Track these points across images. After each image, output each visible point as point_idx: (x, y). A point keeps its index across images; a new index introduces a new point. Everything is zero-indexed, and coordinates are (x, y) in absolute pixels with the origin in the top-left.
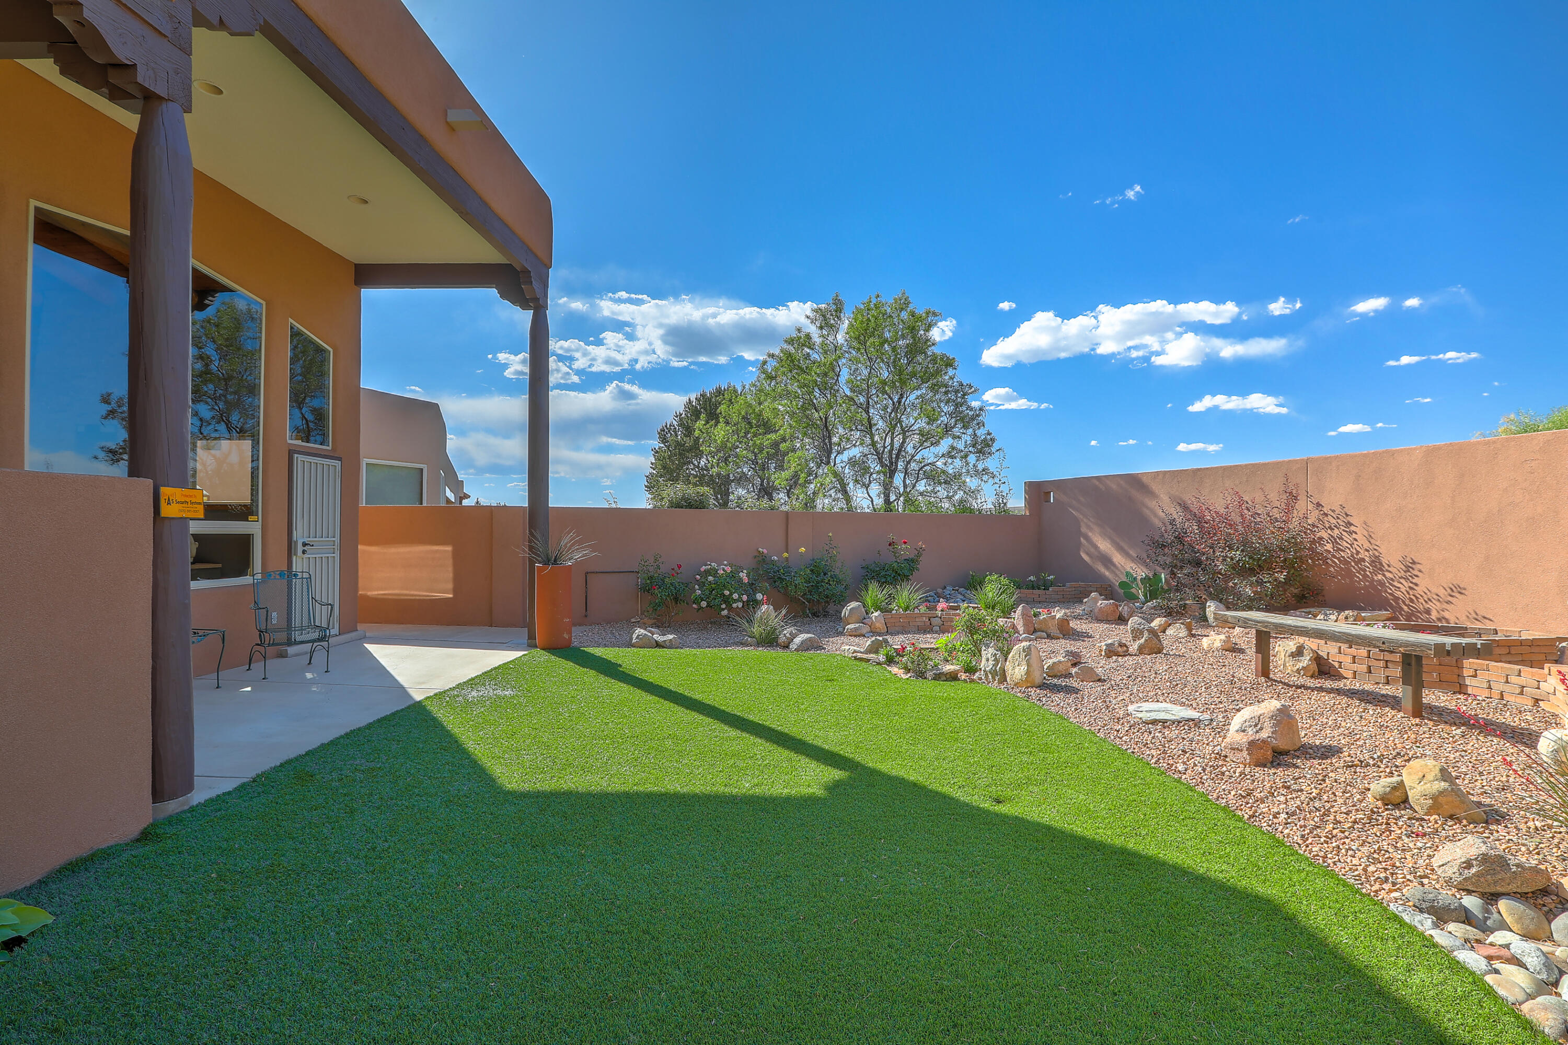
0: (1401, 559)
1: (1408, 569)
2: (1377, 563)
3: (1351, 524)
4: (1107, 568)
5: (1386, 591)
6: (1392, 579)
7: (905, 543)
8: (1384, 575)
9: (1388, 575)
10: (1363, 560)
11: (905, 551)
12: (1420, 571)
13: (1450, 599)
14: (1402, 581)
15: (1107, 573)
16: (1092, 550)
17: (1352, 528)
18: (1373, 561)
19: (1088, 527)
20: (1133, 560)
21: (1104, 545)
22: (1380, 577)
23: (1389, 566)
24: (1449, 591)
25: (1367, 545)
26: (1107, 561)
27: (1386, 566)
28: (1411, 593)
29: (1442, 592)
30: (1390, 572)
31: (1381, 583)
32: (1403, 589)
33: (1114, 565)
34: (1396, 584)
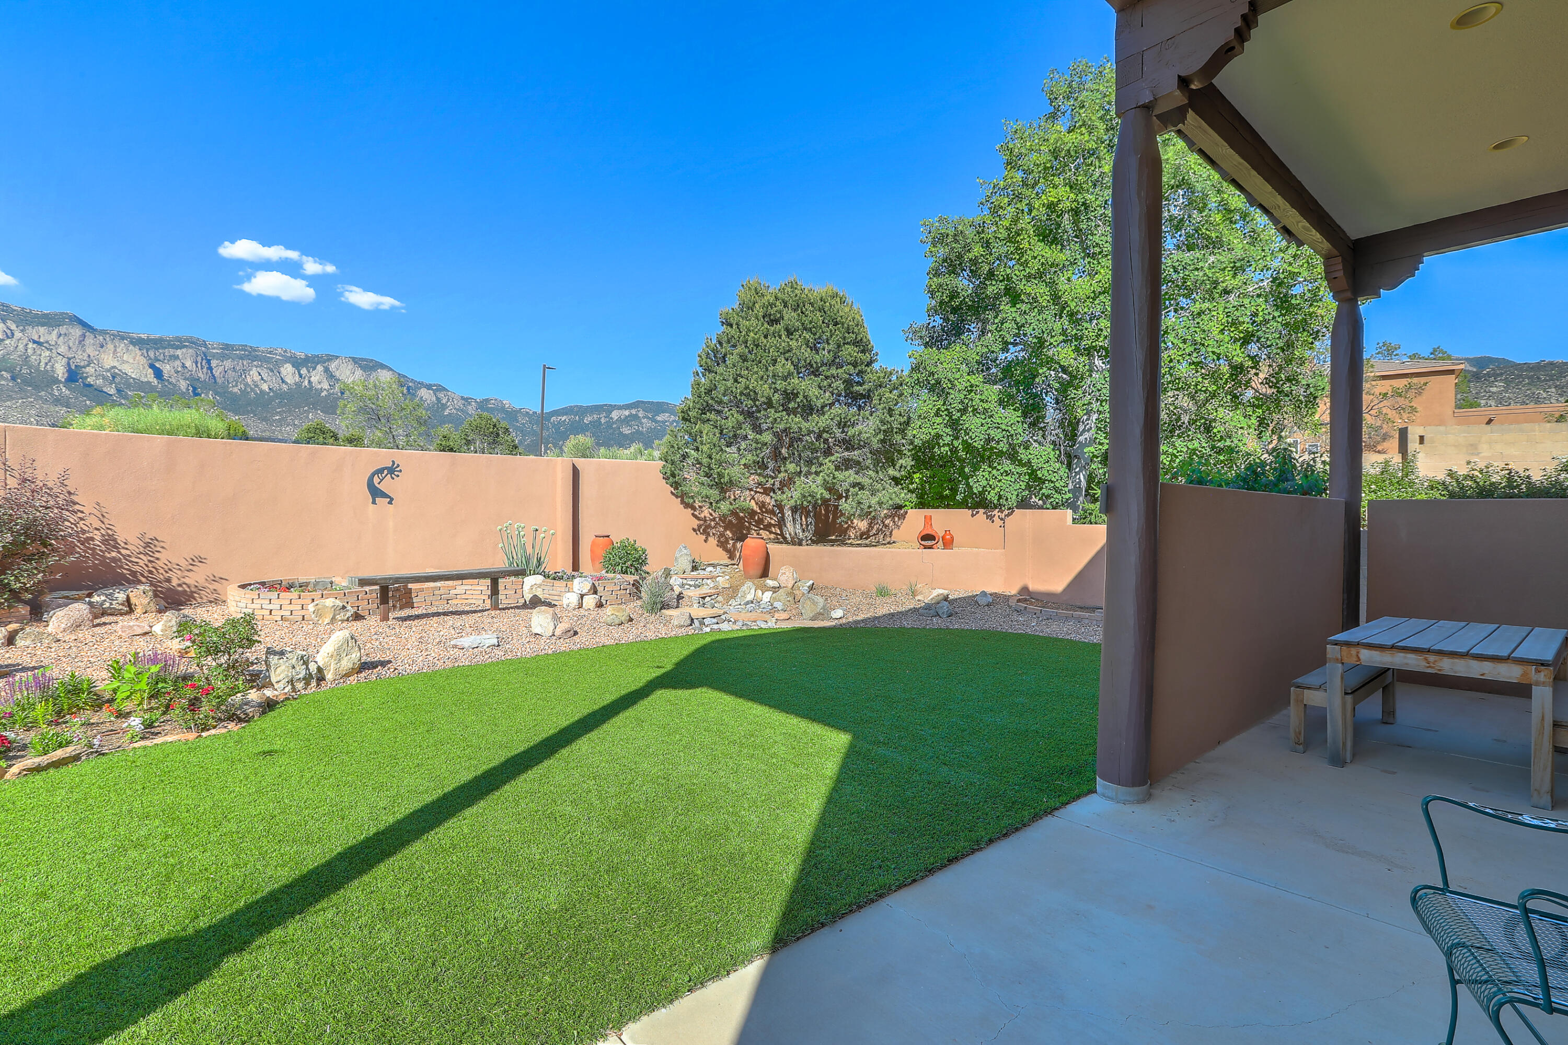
0: (140, 536)
1: (147, 545)
2: (110, 541)
3: (75, 503)
5: (121, 567)
6: (129, 556)
8: (119, 552)
9: (123, 551)
10: (92, 539)
12: (163, 547)
13: (191, 567)
14: (141, 556)
17: (77, 507)
18: (107, 540)
22: (114, 554)
23: (126, 544)
24: (191, 561)
25: (97, 524)
27: (123, 545)
28: (150, 565)
29: (183, 563)
30: (127, 549)
31: (114, 560)
32: (141, 563)
34: (134, 559)
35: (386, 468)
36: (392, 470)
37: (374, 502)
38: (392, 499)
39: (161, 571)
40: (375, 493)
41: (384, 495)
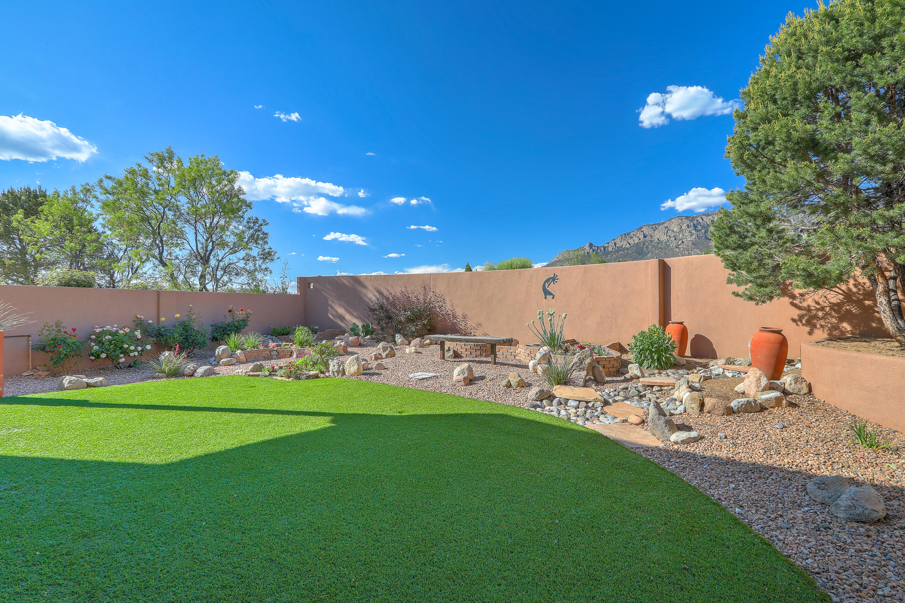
0: (462, 315)
1: (464, 317)
2: (454, 316)
3: (445, 300)
4: (342, 321)
5: (458, 327)
7: (242, 310)
9: (458, 320)
10: (450, 315)
11: (240, 315)
14: (463, 322)
15: (342, 324)
16: (335, 313)
17: (446, 302)
19: (332, 302)
20: (356, 317)
21: (341, 311)
22: (455, 321)
23: (458, 317)
25: (451, 309)
26: (342, 318)
29: (475, 326)
31: (456, 323)
32: (462, 325)
33: (346, 320)
34: (460, 323)
35: (551, 278)
36: (554, 279)
37: (546, 298)
38: (554, 296)
39: (469, 329)
40: (547, 293)
41: (550, 294)
